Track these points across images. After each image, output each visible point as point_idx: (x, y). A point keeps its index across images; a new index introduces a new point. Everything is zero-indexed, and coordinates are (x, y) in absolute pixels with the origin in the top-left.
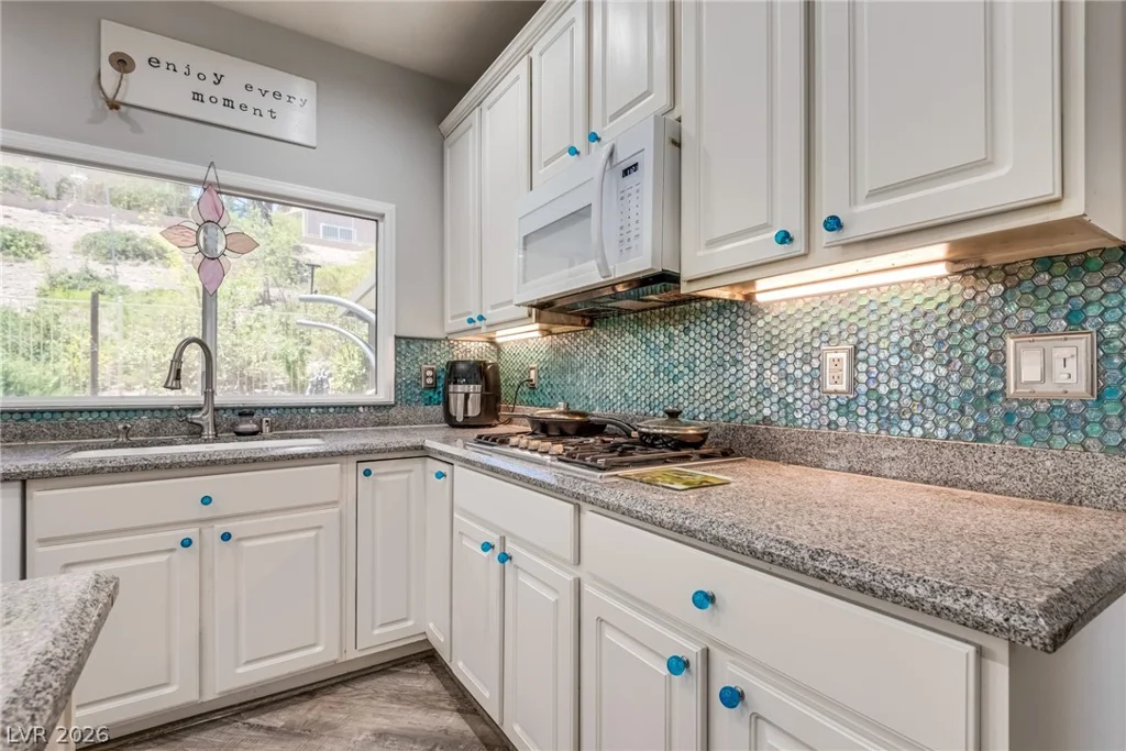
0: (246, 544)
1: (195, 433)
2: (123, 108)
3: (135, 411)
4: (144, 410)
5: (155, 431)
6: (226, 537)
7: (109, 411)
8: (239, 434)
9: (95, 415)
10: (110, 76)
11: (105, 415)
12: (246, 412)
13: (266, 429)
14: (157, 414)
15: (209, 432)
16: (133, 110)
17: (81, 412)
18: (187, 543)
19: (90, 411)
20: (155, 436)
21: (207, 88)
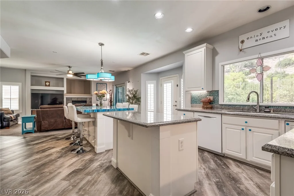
0: (255, 133)
1: (256, 111)
2: (243, 50)
3: (245, 105)
4: (247, 106)
5: (248, 110)
6: (250, 130)
7: (241, 105)
8: (265, 112)
9: (239, 106)
10: (240, 44)
11: (240, 106)
12: (267, 107)
13: (272, 111)
14: (249, 106)
15: (258, 111)
16: (245, 49)
17: (237, 105)
18: (243, 129)
19: (238, 105)
20: (248, 111)
21: (258, 38)
